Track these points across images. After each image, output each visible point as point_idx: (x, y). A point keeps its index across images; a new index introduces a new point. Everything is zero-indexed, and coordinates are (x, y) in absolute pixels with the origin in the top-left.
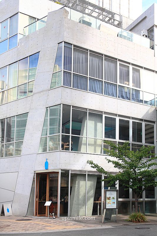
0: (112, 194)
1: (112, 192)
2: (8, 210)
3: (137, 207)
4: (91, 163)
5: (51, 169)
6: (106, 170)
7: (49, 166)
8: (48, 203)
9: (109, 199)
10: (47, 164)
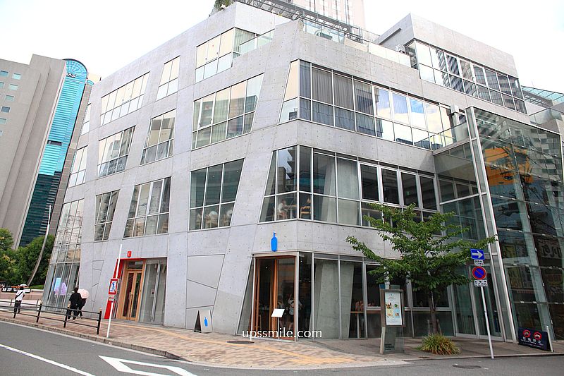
0: (392, 299)
1: (393, 294)
2: (206, 321)
3: (434, 324)
4: (353, 241)
5: (282, 250)
6: (377, 254)
7: (279, 245)
8: (278, 313)
9: (389, 307)
10: (274, 242)
